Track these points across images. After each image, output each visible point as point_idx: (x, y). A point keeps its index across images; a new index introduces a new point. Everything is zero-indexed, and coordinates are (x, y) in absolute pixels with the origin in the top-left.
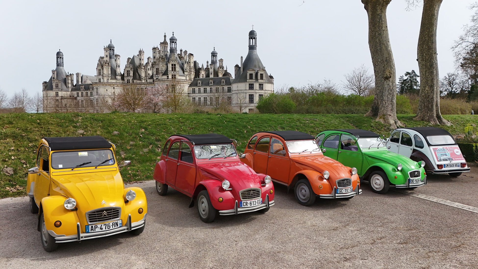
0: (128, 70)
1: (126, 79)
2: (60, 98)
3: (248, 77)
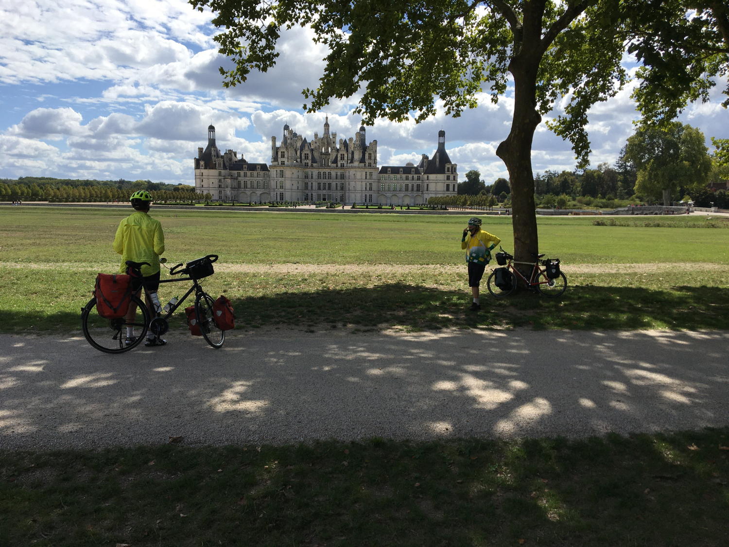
0: (306, 153)
1: (304, 162)
3: (446, 170)
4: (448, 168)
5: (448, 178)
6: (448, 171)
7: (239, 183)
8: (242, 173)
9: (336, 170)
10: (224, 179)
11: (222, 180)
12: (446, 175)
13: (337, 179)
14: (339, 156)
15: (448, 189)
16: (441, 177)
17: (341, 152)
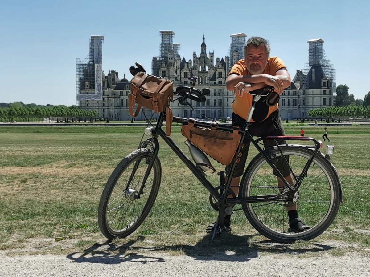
0: (186, 72)
1: (183, 80)
2: (107, 97)
3: (322, 85)
4: (324, 83)
5: (324, 93)
6: (324, 86)
7: (122, 102)
8: (124, 92)
9: (214, 87)
10: (108, 98)
11: (106, 99)
12: (323, 89)
13: (215, 95)
14: (217, 74)
15: (325, 103)
16: (317, 91)
17: (219, 70)
